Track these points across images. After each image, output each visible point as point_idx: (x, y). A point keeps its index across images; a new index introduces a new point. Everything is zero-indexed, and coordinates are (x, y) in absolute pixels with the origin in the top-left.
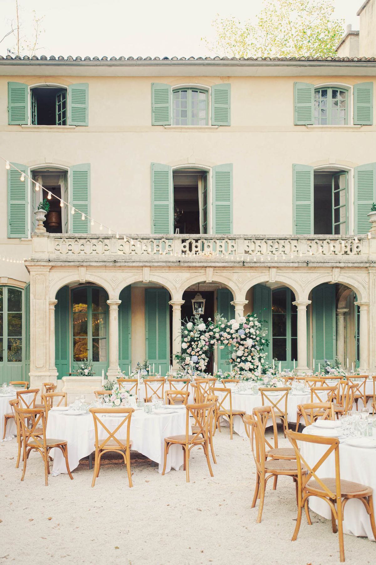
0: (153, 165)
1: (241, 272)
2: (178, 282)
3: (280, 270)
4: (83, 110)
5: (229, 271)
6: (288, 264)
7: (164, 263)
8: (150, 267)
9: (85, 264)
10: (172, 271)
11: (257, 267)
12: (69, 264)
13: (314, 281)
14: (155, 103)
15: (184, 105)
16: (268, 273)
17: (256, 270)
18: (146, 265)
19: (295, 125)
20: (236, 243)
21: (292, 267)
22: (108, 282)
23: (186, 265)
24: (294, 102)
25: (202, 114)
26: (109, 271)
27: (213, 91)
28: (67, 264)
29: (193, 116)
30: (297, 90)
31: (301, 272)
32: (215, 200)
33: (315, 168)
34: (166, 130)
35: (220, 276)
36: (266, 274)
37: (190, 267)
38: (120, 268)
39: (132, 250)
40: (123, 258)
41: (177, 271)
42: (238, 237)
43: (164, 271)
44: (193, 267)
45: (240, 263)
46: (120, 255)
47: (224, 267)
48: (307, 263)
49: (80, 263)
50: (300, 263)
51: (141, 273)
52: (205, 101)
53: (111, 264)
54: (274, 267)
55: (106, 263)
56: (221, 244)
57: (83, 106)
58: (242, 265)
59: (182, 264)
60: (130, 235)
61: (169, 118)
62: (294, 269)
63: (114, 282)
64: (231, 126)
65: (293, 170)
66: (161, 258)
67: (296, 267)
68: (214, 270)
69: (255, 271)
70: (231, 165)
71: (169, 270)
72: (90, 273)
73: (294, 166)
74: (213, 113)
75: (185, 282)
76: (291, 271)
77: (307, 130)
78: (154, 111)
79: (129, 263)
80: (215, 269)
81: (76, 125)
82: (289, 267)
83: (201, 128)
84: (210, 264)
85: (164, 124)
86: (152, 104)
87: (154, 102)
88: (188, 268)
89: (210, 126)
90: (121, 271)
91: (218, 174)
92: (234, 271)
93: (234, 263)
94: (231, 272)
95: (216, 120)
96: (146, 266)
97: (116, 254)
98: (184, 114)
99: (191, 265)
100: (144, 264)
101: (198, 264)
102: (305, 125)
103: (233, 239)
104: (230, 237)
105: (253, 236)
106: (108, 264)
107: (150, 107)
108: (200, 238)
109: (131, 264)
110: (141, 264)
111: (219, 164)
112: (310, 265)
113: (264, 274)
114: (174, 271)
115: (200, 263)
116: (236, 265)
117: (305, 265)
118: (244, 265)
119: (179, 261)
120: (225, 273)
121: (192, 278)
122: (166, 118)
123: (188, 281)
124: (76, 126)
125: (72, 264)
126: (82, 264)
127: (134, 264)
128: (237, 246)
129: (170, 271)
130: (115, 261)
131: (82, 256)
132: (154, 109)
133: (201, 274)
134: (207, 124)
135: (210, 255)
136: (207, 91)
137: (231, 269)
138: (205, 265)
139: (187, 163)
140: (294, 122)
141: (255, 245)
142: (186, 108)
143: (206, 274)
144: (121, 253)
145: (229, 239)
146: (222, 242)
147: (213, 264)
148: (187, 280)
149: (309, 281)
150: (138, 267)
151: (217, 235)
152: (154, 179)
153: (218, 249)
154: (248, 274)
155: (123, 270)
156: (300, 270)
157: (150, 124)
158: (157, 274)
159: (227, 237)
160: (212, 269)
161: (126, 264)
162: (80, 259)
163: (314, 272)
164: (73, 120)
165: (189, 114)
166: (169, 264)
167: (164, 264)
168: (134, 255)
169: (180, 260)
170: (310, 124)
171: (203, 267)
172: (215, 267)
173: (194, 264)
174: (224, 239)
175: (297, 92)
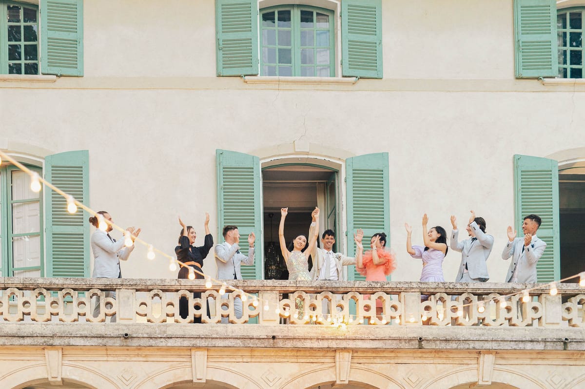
0: (220, 154)
1: (414, 361)
2: (271, 384)
3: (503, 358)
4: (71, 44)
5: (388, 361)
6: (521, 346)
7: (238, 341)
8: (207, 348)
9: (57, 342)
10: (258, 360)
11: (450, 351)
12: (22, 341)
13: (578, 383)
14: (223, 32)
15: (286, 38)
16: (476, 366)
17: (447, 358)
18: (198, 345)
19: (517, 78)
20: (402, 300)
21: (531, 351)
22: (112, 382)
23: (289, 344)
24: (515, 33)
25: (322, 58)
26: (116, 359)
27: (345, 7)
28: (17, 341)
29: (304, 61)
30: (520, 9)
31: (549, 362)
32: (351, 225)
33: (559, 164)
34: (247, 86)
35: (368, 370)
36: (470, 366)
37: (298, 350)
38: (140, 352)
39: (168, 315)
40: (148, 331)
41: (269, 360)
42: (406, 286)
43: (241, 360)
44: (306, 349)
45: (413, 342)
46: (139, 325)
47: (375, 350)
48: (565, 344)
49: (46, 339)
50: (548, 344)
51: (188, 364)
52: (329, 31)
53: (118, 342)
54: (489, 351)
55: (105, 340)
56: (367, 302)
57: (72, 36)
58: (417, 346)
59: (280, 344)
60: (162, 280)
61: (253, 61)
62: (534, 356)
63: (127, 383)
64: (384, 77)
65: (516, 167)
66: (233, 332)
67: (539, 353)
68: (353, 358)
69: (444, 361)
70: (384, 156)
71: (252, 357)
72: (73, 363)
73: (517, 159)
74: (346, 53)
75: (288, 383)
76: (528, 362)
77: (543, 88)
78: (221, 46)
79: (159, 340)
80: (355, 355)
81: (56, 73)
82: (523, 351)
83: (320, 82)
84: (344, 344)
85: (243, 73)
86: (217, 33)
87: (220, 30)
88: (294, 353)
89: (339, 78)
90: (141, 359)
91: (358, 174)
92: (399, 361)
93: (398, 341)
94: (392, 361)
95: (352, 66)
96: (199, 348)
97: (130, 322)
98: (285, 56)
99: (299, 344)
100: (194, 342)
101: (317, 343)
102: (538, 78)
103: (395, 293)
104: (388, 286)
105: (441, 285)
106: (110, 342)
107: (214, 41)
108: (321, 288)
109: (163, 343)
110: (186, 343)
111: (360, 152)
112: (572, 347)
113: (465, 367)
114: (263, 360)
115: (321, 342)
116: (403, 345)
117: (560, 346)
118: (421, 347)
119: (274, 338)
120: (380, 366)
121: (303, 375)
122: (248, 61)
123: (296, 381)
124: (57, 75)
125: (28, 341)
126: (51, 342)
127: (171, 343)
128: (403, 305)
129: (253, 360)
130: (126, 335)
131: (54, 327)
132: (221, 43)
133: (324, 366)
134: (334, 74)
135: (343, 325)
136: (333, 12)
137: (392, 355)
138: (333, 344)
139: (293, 152)
140: (515, 71)
141: (444, 307)
142: (290, 45)
143: (335, 366)
144: (144, 320)
145: (387, 293)
146: (369, 299)
147: (351, 345)
148: (292, 380)
149: (567, 382)
150: (180, 348)
151: (358, 282)
152: (222, 183)
153: (362, 313)
154: (431, 368)
155: (146, 356)
156: (548, 359)
157: (214, 74)
158: (226, 366)
159: (382, 287)
160: (347, 356)
161: (152, 342)
162: (48, 332)
163: (578, 363)
164: (51, 64)
165: (296, 56)
166: (250, 343)
167: (239, 343)
168: (170, 325)
169: (274, 334)
170: (548, 75)
171: (329, 349)
172: (354, 351)
173: (308, 344)
174: (373, 294)
175: (520, 12)
